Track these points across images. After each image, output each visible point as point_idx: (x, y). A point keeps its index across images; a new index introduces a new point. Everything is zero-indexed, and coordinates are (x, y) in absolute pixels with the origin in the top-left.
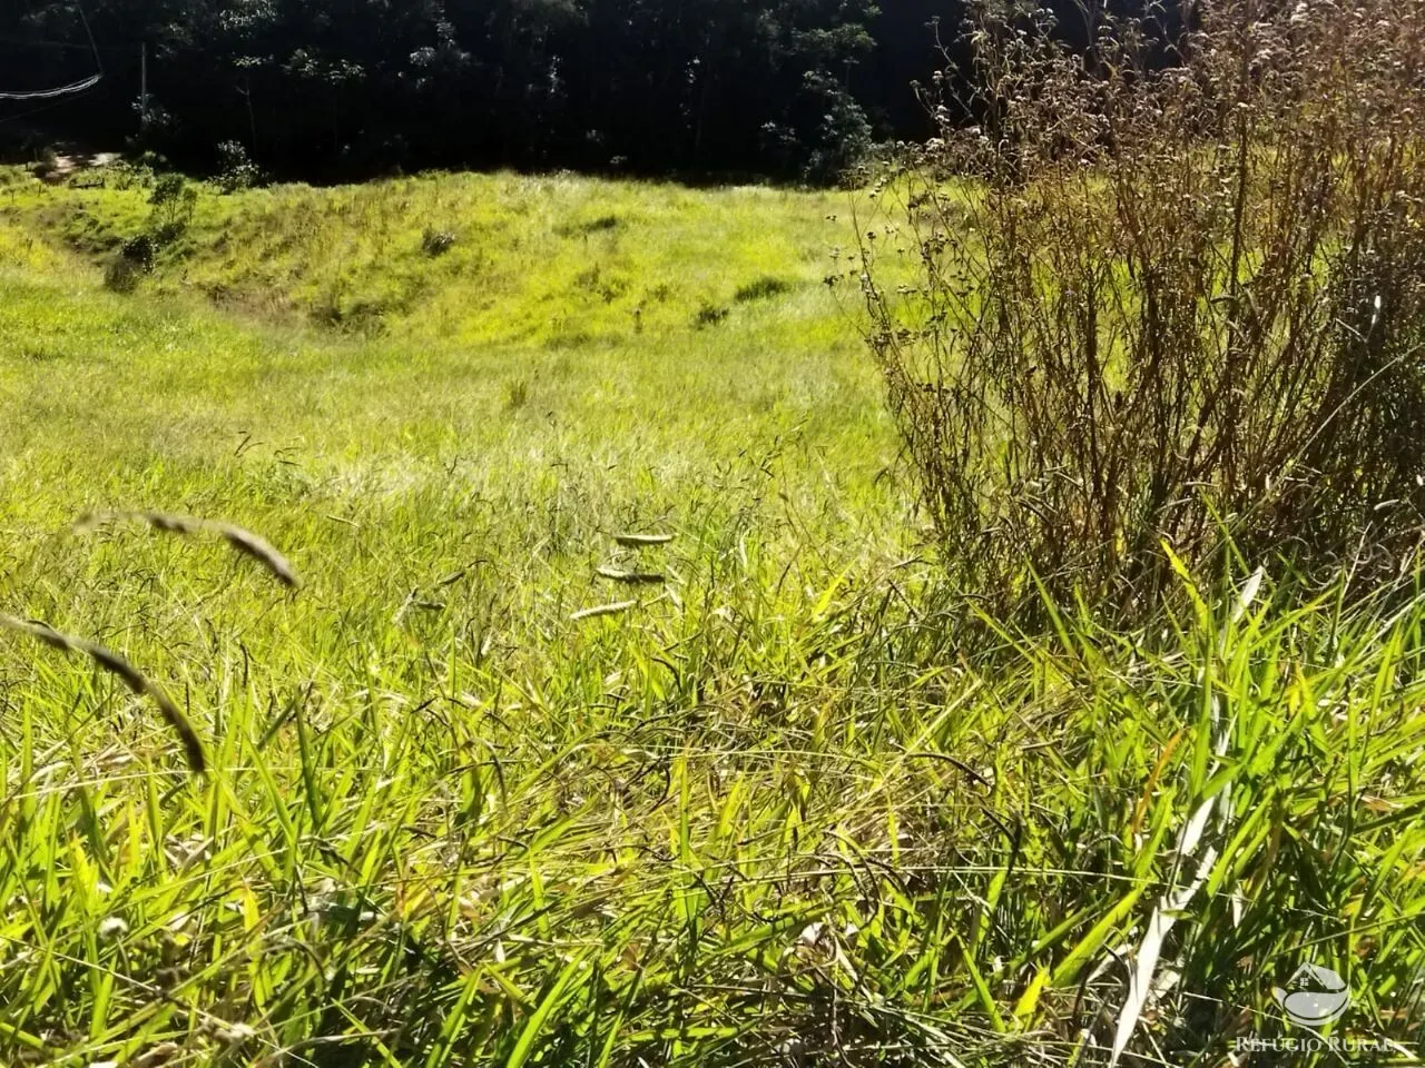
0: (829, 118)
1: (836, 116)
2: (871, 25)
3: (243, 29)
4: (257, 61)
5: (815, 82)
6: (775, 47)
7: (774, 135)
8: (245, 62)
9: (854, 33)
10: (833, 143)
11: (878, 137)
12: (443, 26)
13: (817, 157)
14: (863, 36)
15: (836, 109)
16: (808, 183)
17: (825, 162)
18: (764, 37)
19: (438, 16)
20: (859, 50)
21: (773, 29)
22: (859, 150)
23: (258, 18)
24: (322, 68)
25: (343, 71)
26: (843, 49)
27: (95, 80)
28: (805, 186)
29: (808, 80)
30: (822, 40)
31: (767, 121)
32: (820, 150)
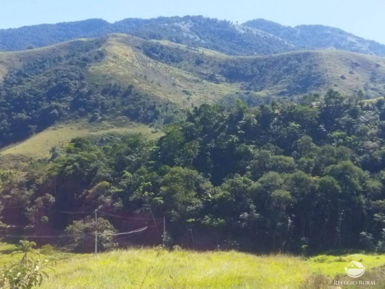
0: (384, 229)
3: (192, 211)
4: (194, 220)
5: (378, 218)
6: (365, 207)
7: (365, 237)
8: (191, 220)
12: (252, 206)
13: (380, 243)
16: (377, 252)
17: (383, 245)
18: (360, 203)
19: (251, 203)
21: (364, 201)
23: (197, 207)
24: (212, 221)
25: (218, 221)
27: (146, 228)
28: (376, 254)
29: (376, 217)
30: (381, 204)
31: (362, 232)
32: (381, 241)
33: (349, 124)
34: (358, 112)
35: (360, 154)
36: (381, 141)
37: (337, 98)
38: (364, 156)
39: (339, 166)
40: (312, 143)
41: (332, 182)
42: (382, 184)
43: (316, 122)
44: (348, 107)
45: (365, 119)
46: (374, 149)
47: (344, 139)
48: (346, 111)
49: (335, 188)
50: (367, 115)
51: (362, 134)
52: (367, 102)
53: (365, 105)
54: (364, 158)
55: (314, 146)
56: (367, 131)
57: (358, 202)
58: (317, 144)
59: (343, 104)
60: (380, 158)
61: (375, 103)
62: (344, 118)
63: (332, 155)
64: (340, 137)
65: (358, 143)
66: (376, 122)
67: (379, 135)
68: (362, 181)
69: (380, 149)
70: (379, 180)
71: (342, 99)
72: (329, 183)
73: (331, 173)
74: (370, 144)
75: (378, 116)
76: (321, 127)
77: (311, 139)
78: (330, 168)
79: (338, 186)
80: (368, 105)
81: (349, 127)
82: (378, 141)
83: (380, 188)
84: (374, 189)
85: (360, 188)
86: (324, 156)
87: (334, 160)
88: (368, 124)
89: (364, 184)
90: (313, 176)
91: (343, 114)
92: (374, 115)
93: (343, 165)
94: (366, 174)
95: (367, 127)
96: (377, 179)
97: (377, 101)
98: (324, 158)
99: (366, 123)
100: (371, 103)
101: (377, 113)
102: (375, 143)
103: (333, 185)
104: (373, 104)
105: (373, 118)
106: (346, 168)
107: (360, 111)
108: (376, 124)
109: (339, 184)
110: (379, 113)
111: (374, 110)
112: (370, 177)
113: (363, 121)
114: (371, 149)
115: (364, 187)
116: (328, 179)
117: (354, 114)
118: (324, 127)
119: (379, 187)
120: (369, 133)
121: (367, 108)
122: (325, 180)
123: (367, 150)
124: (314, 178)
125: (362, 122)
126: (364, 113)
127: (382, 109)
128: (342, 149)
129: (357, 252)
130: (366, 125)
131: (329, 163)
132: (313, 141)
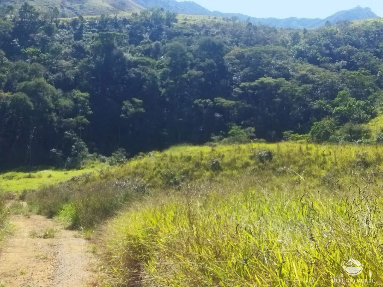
0: (74, 146)
1: (76, 146)
2: (88, 117)
5: (69, 135)
6: (56, 124)
7: (55, 153)
9: (82, 119)
10: (76, 155)
11: (91, 152)
13: (69, 159)
14: (85, 120)
15: (76, 143)
17: (72, 161)
18: (52, 121)
20: (84, 125)
21: (55, 119)
22: (84, 157)
26: (78, 124)
28: (65, 169)
29: (66, 134)
30: (71, 121)
31: (53, 149)
32: (70, 157)
33: (44, 41)
34: (53, 30)
35: (54, 72)
36: (74, 61)
37: (33, 13)
38: (58, 74)
39: (32, 83)
40: (5, 58)
41: (25, 98)
42: (73, 103)
43: (10, 36)
44: (43, 23)
45: (59, 38)
46: (68, 68)
47: (38, 56)
48: (41, 27)
49: (27, 104)
50: (62, 33)
51: (56, 52)
52: (63, 20)
53: (61, 23)
54: (58, 77)
55: (6, 61)
56: (61, 49)
57: (50, 119)
58: (10, 59)
59: (38, 20)
60: (72, 77)
61: (70, 22)
62: (38, 34)
63: (26, 71)
64: (34, 53)
65: (52, 61)
66: (71, 41)
67: (73, 55)
68: (55, 99)
69: (73, 69)
70: (70, 99)
71: (37, 14)
72: (21, 100)
73: (24, 90)
74: (64, 63)
75: (72, 36)
76: (14, 42)
77: (4, 54)
78: (23, 84)
79: (30, 103)
80: (63, 23)
81: (44, 44)
82: (72, 61)
83: (71, 107)
84: (66, 107)
85: (52, 105)
86: (17, 72)
87: (28, 76)
88: (63, 43)
89: (56, 102)
90: (5, 91)
91: (38, 30)
92: (69, 34)
93: (36, 82)
94: (59, 92)
95: (61, 45)
96: (69, 98)
97: (72, 20)
98: (17, 74)
99: (61, 42)
100: (66, 21)
101: (71, 32)
102: (68, 62)
103: (25, 101)
104: (68, 23)
105: (67, 37)
106: (39, 85)
107: (56, 29)
108: (70, 44)
109: (31, 101)
110: (74, 32)
111: (69, 29)
112: (63, 96)
113: (58, 39)
114: (65, 68)
115: (56, 105)
116: (21, 95)
117: (49, 31)
118: (18, 42)
119: (70, 105)
120: (63, 52)
121: (63, 27)
122: (18, 96)
123: (61, 69)
124: (6, 94)
125: (57, 41)
126: (59, 31)
127: (76, 29)
128: (35, 66)
129: (47, 168)
130: (61, 43)
131: (22, 80)
132: (5, 56)
